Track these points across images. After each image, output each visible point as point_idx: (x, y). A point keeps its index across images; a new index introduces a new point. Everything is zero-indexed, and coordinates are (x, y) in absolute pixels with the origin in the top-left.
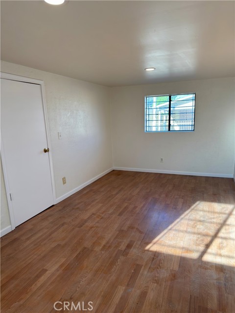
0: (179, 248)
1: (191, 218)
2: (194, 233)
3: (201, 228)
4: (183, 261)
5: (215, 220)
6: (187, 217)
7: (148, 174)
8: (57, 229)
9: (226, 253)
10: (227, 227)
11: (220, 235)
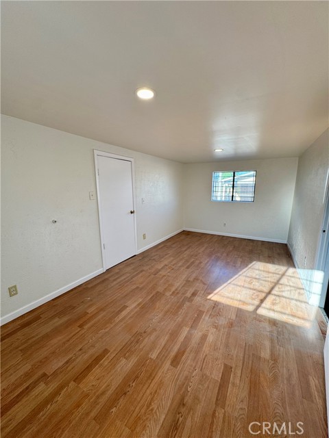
0: (237, 300)
1: (248, 275)
2: (250, 289)
3: (256, 284)
4: (239, 312)
5: (269, 279)
6: (245, 274)
7: (212, 236)
8: (137, 274)
9: (279, 309)
10: (280, 286)
11: (273, 292)
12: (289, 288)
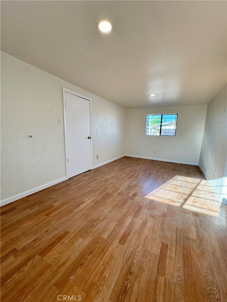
0: (167, 199)
1: (173, 183)
2: (176, 192)
3: (180, 190)
4: (169, 207)
5: (189, 186)
6: (171, 183)
7: (146, 160)
8: (92, 182)
9: (199, 206)
10: (198, 191)
11: (193, 194)
12: (204, 192)
